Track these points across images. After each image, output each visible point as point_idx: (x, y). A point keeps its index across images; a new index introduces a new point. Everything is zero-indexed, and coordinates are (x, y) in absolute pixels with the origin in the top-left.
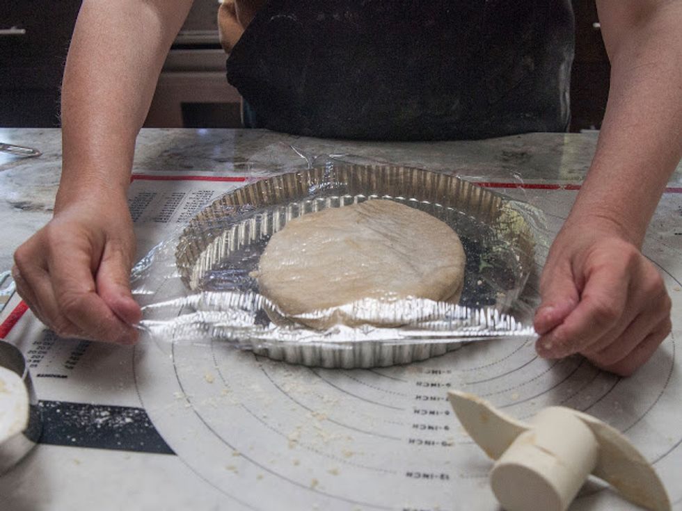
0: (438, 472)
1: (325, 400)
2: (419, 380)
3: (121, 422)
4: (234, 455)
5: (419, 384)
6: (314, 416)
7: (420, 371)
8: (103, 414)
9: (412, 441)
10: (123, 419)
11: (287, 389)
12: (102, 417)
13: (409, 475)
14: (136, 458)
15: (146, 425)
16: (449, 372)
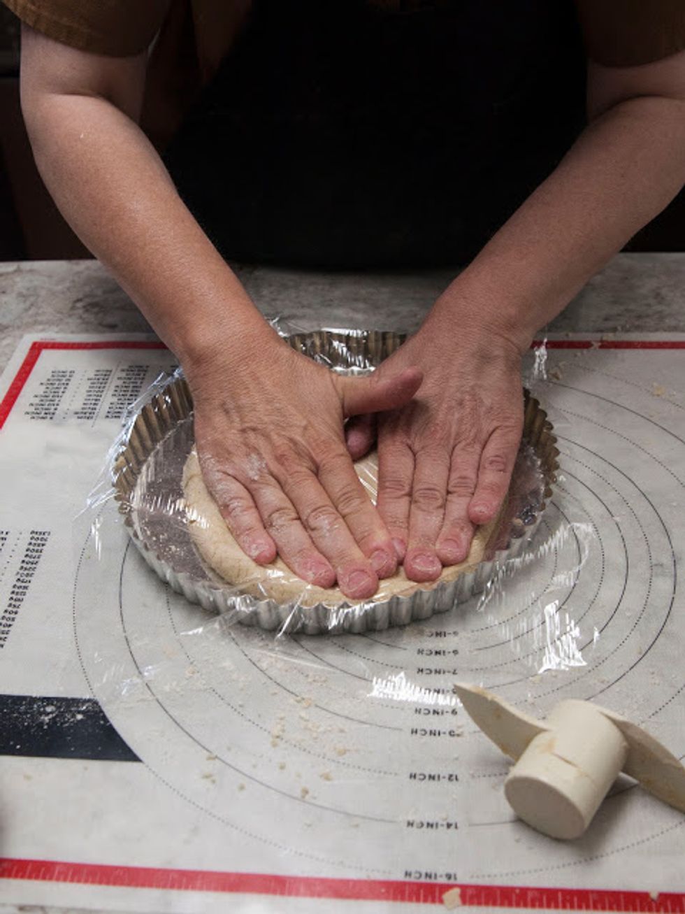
0: (445, 772)
1: (310, 680)
2: (420, 646)
3: (72, 720)
4: (209, 758)
5: (420, 652)
6: (298, 702)
7: (421, 633)
8: (49, 709)
9: (414, 732)
10: (74, 716)
11: (264, 665)
12: (48, 714)
13: (413, 776)
14: (95, 768)
15: (102, 722)
16: (455, 633)
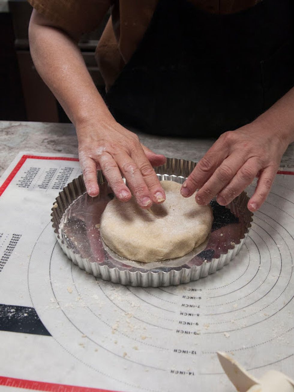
0: (190, 350)
1: (133, 305)
2: (184, 294)
3: (22, 316)
4: (83, 337)
5: (184, 297)
6: (126, 315)
7: (185, 289)
8: (12, 310)
9: (178, 331)
10: (23, 314)
11: (112, 298)
12: (11, 313)
13: (176, 351)
14: (30, 337)
15: (36, 318)
16: (201, 290)
